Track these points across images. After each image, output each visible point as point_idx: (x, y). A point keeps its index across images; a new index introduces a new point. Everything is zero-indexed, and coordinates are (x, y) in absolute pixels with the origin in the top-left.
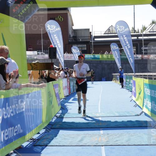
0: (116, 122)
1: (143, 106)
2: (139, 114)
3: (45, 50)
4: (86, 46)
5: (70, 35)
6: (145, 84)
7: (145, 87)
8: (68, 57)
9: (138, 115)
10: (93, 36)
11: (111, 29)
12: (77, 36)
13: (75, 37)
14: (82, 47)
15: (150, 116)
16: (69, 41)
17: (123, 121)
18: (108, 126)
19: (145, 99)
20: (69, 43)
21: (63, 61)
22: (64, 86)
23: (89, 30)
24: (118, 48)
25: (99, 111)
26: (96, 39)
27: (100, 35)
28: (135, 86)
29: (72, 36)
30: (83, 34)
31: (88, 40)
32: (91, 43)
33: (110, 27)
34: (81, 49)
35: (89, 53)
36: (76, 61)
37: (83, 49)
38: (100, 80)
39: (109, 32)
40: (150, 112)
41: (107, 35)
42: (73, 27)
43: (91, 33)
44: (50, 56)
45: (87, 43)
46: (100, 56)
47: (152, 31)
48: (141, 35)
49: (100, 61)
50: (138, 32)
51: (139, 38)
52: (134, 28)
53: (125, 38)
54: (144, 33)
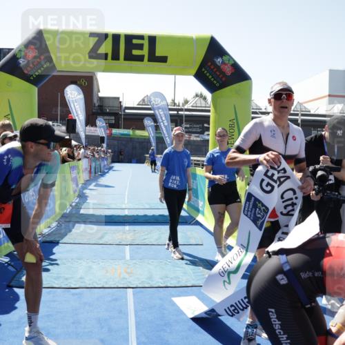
0: (146, 216)
17: (153, 216)
22: (84, 167)
25: (126, 202)
35: (118, 127)
38: (130, 162)
44: (67, 129)
45: (116, 115)
46: (130, 132)
47: (195, 105)
48: (182, 110)
49: (131, 138)
50: (179, 106)
51: (180, 112)
52: (174, 101)
53: (162, 113)
54: (186, 107)
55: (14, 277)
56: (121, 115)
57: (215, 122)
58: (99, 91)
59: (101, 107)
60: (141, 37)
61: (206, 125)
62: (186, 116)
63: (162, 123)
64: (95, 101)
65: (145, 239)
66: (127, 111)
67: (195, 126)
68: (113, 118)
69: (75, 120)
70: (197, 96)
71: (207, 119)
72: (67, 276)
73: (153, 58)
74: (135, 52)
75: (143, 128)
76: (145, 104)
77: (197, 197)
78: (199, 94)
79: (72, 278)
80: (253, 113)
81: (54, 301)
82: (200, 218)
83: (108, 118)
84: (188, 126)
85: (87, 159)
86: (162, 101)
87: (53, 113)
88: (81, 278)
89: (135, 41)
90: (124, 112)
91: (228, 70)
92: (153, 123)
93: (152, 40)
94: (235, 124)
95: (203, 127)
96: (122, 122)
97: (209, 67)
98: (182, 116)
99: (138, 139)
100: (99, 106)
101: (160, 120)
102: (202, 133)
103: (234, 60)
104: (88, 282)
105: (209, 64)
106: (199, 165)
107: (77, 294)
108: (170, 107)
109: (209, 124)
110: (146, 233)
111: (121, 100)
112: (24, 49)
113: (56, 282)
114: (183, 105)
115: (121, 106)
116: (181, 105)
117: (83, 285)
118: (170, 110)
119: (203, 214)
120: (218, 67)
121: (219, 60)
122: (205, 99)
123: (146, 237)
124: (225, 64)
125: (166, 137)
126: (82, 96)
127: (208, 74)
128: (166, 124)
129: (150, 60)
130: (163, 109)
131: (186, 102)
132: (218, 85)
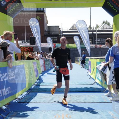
0: (77, 88)
1: (96, 78)
3: (28, 40)
4: (56, 38)
5: (45, 30)
6: (98, 62)
7: (97, 64)
8: (44, 45)
9: (92, 84)
10: (62, 31)
11: (74, 26)
12: (50, 31)
13: (49, 32)
14: (54, 39)
15: (100, 84)
16: (44, 34)
18: (71, 91)
19: (97, 73)
20: (44, 35)
23: (59, 26)
24: (79, 39)
26: (64, 33)
27: (67, 30)
28: (90, 65)
29: (46, 30)
30: (54, 30)
31: (58, 34)
32: (60, 35)
33: (74, 25)
34: (53, 40)
36: (49, 48)
37: (54, 40)
39: (73, 29)
40: (100, 82)
41: (72, 30)
42: (47, 24)
43: (60, 28)
47: (103, 28)
51: (94, 33)
53: (84, 32)
63: (84, 38)
65: (77, 100)
85: (42, 60)
86: (84, 25)
90: (62, 34)
98: (95, 35)
101: (83, 36)
110: (78, 97)
123: (77, 99)
125: (86, 46)
127: (111, 5)
132: (117, 11)
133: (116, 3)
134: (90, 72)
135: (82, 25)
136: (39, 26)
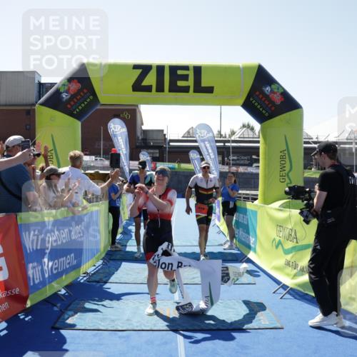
0: (194, 253)
2: (223, 243)
21: (128, 171)
22: (128, 203)
35: (162, 160)
44: (111, 163)
45: (160, 148)
46: (176, 165)
47: (242, 136)
48: (228, 141)
49: (176, 172)
50: (225, 137)
51: (226, 144)
52: (220, 132)
53: (208, 145)
54: (233, 138)
55: (59, 317)
56: (166, 148)
57: (265, 153)
58: (142, 124)
59: (144, 140)
60: (186, 68)
61: (254, 157)
62: (234, 148)
63: (208, 156)
64: (139, 134)
65: (194, 278)
66: (171, 144)
67: (243, 158)
68: (157, 151)
69: (119, 155)
70: (244, 126)
71: (256, 151)
72: (113, 318)
73: (199, 89)
74: (180, 83)
75: (188, 161)
76: (190, 135)
77: (248, 233)
78: (246, 124)
79: (119, 319)
80: (306, 143)
81: (101, 345)
82: (251, 255)
83: (152, 151)
84: (235, 158)
86: (209, 133)
87: (96, 147)
88: (128, 320)
89: (180, 72)
90: (169, 145)
91: (277, 99)
92: (199, 156)
93: (198, 70)
94: (287, 155)
95: (251, 158)
96: (166, 156)
97: (258, 96)
98: (229, 148)
99: (184, 172)
100: (142, 139)
101: (207, 153)
102: (250, 165)
103: (283, 89)
104: (135, 324)
105: (257, 93)
106: (248, 198)
107: (124, 337)
108: (216, 139)
109: (258, 156)
111: (165, 132)
112: (67, 83)
113: (102, 324)
114: (230, 137)
115: (165, 139)
116: (227, 136)
117: (130, 328)
118: (217, 141)
119: (255, 252)
120: (267, 96)
121: (268, 89)
122: (252, 129)
124: (274, 93)
126: (125, 130)
127: (256, 104)
128: (213, 157)
129: (195, 91)
130: (209, 142)
131: (233, 133)
132: (267, 114)
133: (265, 100)
134: (219, 220)
135: (206, 132)
136: (126, 133)
